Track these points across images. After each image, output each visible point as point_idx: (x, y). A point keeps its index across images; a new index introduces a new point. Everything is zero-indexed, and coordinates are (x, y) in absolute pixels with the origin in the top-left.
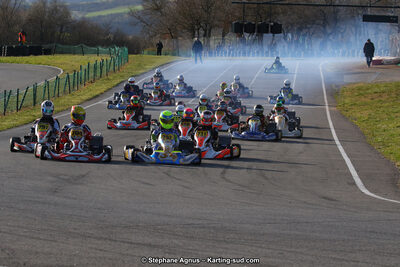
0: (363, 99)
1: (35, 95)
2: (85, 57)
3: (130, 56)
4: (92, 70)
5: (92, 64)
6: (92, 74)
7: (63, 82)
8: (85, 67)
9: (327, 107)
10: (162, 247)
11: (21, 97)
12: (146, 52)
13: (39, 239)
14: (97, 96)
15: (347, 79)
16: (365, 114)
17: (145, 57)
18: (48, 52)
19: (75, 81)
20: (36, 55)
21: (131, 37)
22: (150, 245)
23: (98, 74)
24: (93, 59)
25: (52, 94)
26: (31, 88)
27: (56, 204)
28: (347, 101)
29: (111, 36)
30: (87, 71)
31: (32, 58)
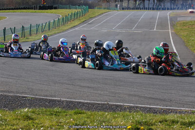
0: (185, 27)
1: (49, 26)
2: (71, 10)
3: (90, 10)
4: (73, 15)
5: (73, 13)
6: (73, 17)
7: (61, 20)
8: (70, 14)
9: (170, 31)
10: (93, 88)
11: (43, 27)
12: (96, 8)
13: (44, 84)
14: (75, 26)
15: (179, 19)
16: (185, 33)
17: (96, 10)
18: (56, 8)
19: (66, 20)
20: (51, 9)
21: (90, 2)
22: (88, 87)
23: (76, 17)
24: (74, 11)
25: (56, 25)
26: (48, 23)
27: (52, 71)
28: (178, 28)
29: (82, 1)
30: (71, 16)
31: (49, 11)
